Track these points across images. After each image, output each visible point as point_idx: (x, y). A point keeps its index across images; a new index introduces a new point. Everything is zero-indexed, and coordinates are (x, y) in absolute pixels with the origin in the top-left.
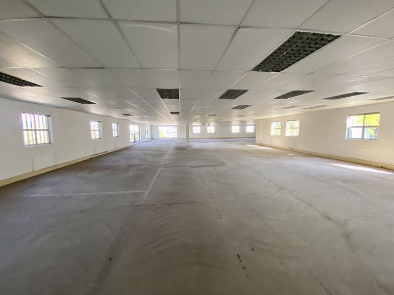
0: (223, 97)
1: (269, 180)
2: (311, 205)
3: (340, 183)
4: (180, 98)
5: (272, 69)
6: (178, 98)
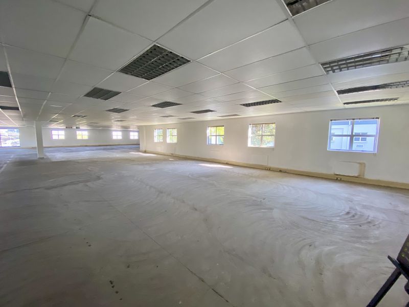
0: (88, 95)
1: (151, 187)
2: (183, 202)
3: (204, 179)
4: (13, 86)
5: (142, 75)
6: (10, 86)
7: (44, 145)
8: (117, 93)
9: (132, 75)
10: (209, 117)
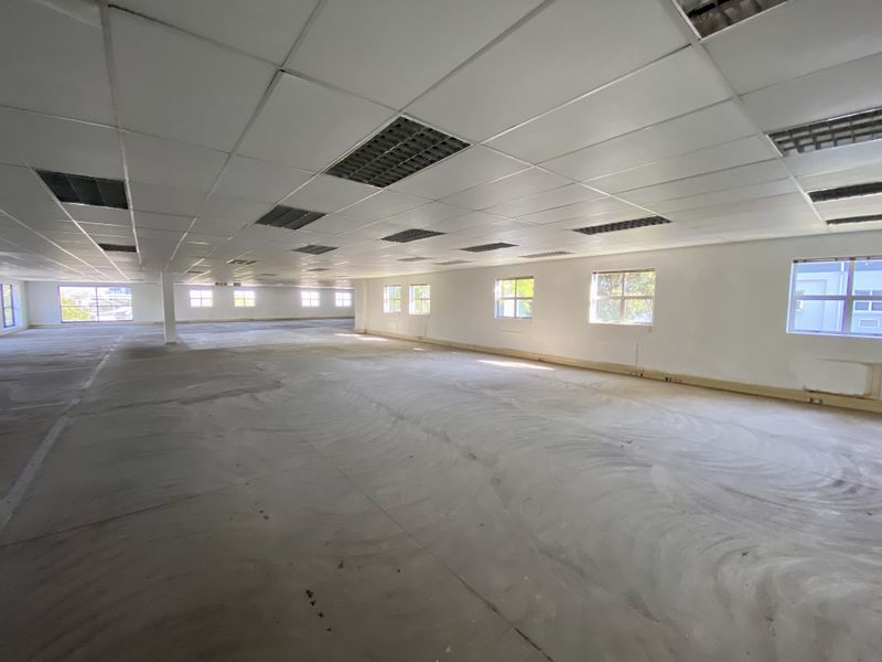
0: (264, 220)
1: (379, 405)
2: (447, 440)
3: (489, 393)
4: (131, 207)
5: (368, 179)
6: (125, 206)
7: (177, 319)
8: (319, 216)
9: (350, 178)
10: (499, 258)
